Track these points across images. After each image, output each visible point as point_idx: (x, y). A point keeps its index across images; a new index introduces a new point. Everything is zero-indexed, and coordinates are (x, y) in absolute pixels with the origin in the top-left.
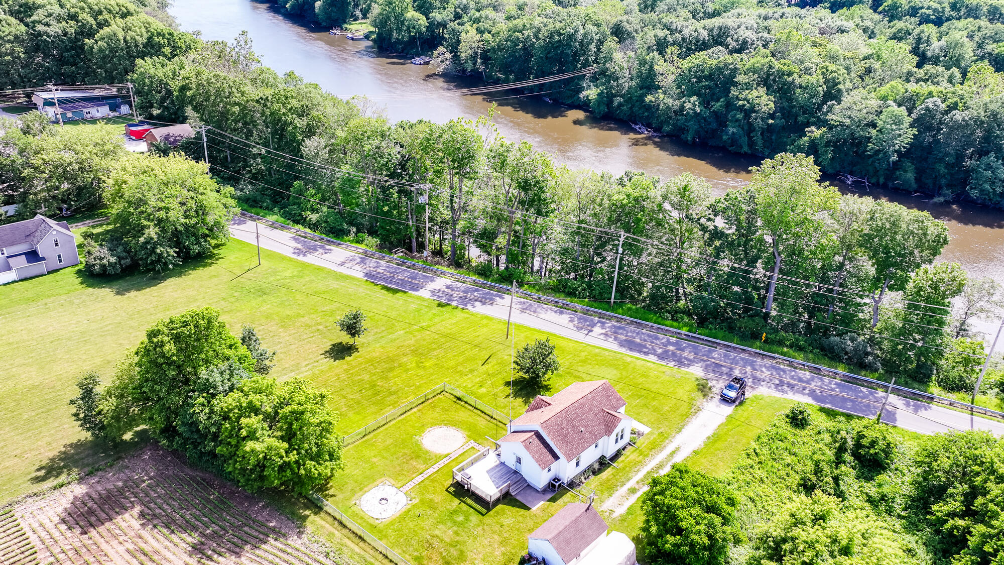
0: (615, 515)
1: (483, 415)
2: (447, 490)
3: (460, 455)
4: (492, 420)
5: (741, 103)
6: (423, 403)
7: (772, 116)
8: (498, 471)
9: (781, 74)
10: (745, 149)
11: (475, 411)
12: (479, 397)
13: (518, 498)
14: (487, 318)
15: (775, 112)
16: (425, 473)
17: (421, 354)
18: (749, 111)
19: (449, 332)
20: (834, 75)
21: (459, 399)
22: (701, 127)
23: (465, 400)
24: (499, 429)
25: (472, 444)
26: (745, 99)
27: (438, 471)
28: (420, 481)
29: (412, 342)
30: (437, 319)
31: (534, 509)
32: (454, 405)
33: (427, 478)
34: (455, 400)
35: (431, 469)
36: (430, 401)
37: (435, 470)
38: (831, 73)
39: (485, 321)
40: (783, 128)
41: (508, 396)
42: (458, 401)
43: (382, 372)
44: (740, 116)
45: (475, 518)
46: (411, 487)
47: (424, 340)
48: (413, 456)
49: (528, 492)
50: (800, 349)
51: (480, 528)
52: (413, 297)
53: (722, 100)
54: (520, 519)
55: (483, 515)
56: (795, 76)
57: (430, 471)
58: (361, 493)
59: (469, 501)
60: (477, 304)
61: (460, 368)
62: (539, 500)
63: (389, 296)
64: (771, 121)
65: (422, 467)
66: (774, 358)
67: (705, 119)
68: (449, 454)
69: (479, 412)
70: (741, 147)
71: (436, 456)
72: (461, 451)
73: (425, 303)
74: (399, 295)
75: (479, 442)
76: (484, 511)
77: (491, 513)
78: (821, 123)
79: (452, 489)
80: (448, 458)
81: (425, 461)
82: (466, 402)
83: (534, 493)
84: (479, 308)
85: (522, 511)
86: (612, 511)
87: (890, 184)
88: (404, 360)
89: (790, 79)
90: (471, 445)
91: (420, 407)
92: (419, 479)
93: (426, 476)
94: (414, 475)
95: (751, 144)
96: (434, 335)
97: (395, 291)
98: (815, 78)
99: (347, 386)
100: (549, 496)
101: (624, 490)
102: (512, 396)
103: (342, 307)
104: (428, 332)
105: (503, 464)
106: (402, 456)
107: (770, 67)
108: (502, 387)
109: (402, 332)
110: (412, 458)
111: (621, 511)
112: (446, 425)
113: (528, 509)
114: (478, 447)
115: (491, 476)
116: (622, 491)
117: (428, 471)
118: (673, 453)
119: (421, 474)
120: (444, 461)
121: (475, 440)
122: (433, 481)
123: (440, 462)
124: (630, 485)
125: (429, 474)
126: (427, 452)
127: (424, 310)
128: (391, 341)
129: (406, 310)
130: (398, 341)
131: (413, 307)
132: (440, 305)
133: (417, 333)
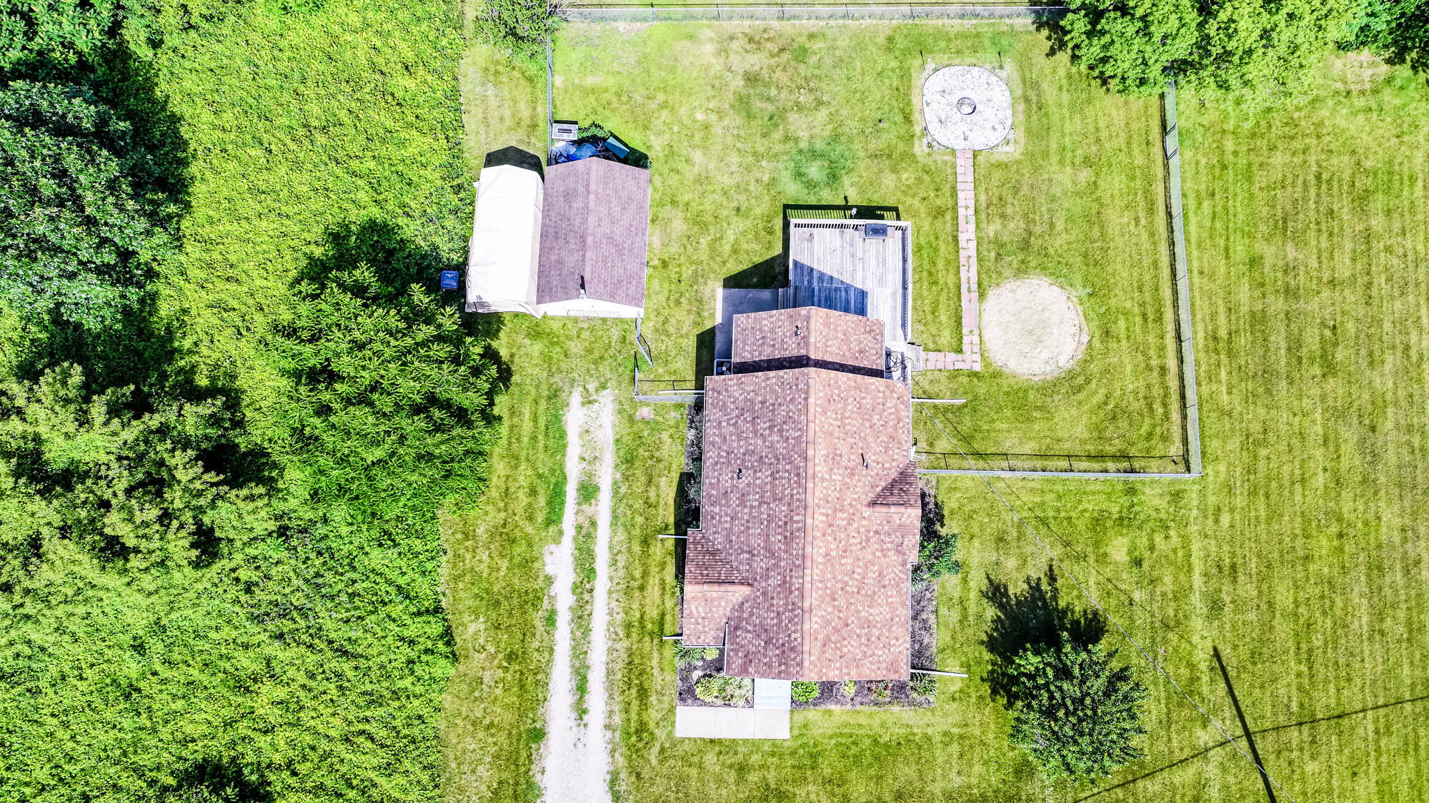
0: (576, 399)
2: (896, 209)
6: (1182, 398)
13: (766, 291)
16: (972, 219)
27: (956, 239)
28: (961, 195)
31: (720, 292)
33: (955, 208)
35: (972, 236)
37: (962, 237)
45: (794, 191)
46: (959, 170)
48: (1035, 242)
54: (721, 250)
55: (786, 207)
57: (968, 231)
58: (1019, 92)
65: (992, 229)
68: (982, 296)
71: (998, 274)
72: (968, 322)
76: (794, 215)
77: (779, 222)
80: (974, 287)
81: (1002, 249)
85: (734, 268)
86: (588, 402)
91: (1173, 385)
92: (966, 197)
93: (961, 212)
94: (983, 198)
106: (1052, 225)
110: (1030, 234)
111: (574, 417)
112: (1071, 375)
113: (732, 282)
114: (949, 360)
115: (847, 288)
116: (606, 477)
117: (972, 227)
118: (581, 688)
119: (976, 212)
120: (969, 273)
121: (975, 375)
122: (938, 213)
123: (974, 261)
124: (603, 507)
125: (961, 220)
126: (1022, 271)
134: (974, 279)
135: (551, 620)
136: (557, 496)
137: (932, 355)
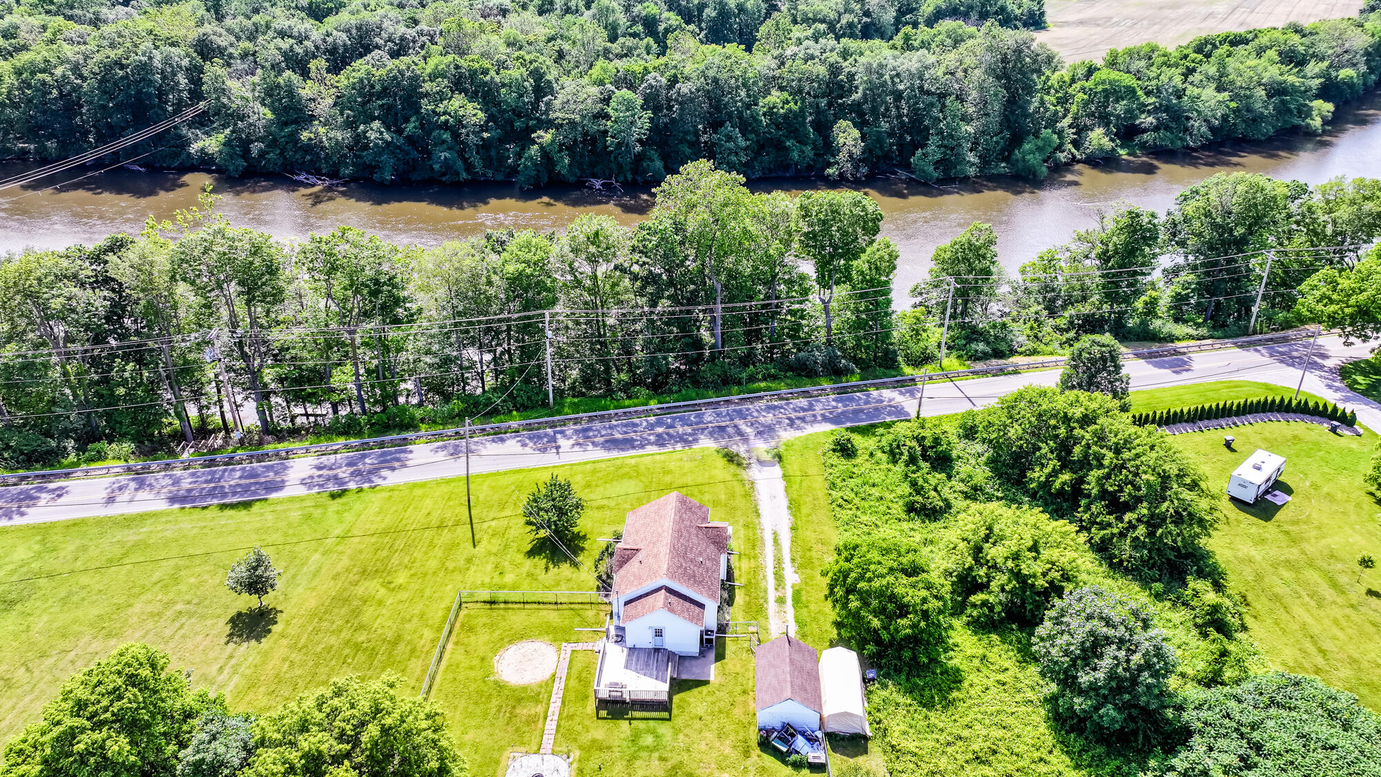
1: (541, 606)
2: (598, 718)
3: (570, 668)
4: (560, 606)
5: (443, 118)
6: (450, 632)
7: (484, 128)
8: (638, 660)
9: (473, 73)
10: (464, 175)
11: (527, 606)
12: (514, 587)
13: (684, 677)
15: (487, 122)
16: (550, 713)
17: (377, 571)
18: (455, 126)
19: (383, 526)
21: (492, 602)
22: (399, 159)
23: (502, 599)
24: (581, 612)
25: (568, 648)
26: (445, 113)
27: (563, 703)
28: (554, 727)
29: (345, 562)
30: (349, 517)
31: (712, 678)
32: (495, 614)
33: (560, 718)
34: (488, 606)
35: (552, 704)
36: (458, 625)
37: (559, 704)
38: (531, 63)
39: (418, 492)
40: (500, 140)
41: (547, 569)
42: (495, 606)
43: (347, 622)
44: (446, 136)
45: (664, 729)
46: (551, 741)
47: (361, 552)
48: (512, 703)
49: (687, 663)
50: (774, 378)
51: (681, 736)
52: (280, 502)
53: (413, 119)
54: (710, 699)
55: (669, 720)
56: (492, 73)
57: (555, 707)
59: (639, 714)
60: (385, 473)
61: (450, 565)
62: (708, 665)
63: (240, 515)
64: (485, 135)
65: (540, 709)
67: (399, 147)
68: (554, 675)
69: (535, 606)
70: (457, 174)
71: (541, 687)
72: (565, 664)
73: (308, 503)
74: (256, 508)
75: (574, 638)
76: (665, 715)
77: (675, 711)
78: (548, 124)
79: (603, 713)
80: (557, 681)
81: (536, 698)
82: (505, 602)
83: (694, 662)
84: (392, 478)
85: (704, 689)
87: (639, 179)
88: (360, 590)
89: (488, 78)
90: (569, 651)
91: (453, 638)
92: (551, 725)
93: (556, 718)
94: (540, 725)
95: (469, 167)
96: (367, 539)
97: (247, 505)
99: (317, 665)
100: (712, 655)
101: (772, 606)
102: (551, 566)
103: (181, 563)
104: (356, 540)
105: (632, 650)
106: (499, 711)
107: (457, 67)
108: (528, 564)
109: (317, 556)
110: (514, 707)
111: (792, 628)
112: (510, 642)
113: (706, 683)
114: (580, 647)
115: (636, 670)
117: (551, 709)
118: (776, 541)
119: (545, 718)
120: (558, 686)
121: (567, 641)
122: (571, 717)
123: (554, 691)
124: (772, 596)
125: (557, 713)
126: (524, 689)
127: (317, 513)
128: (315, 575)
129: (290, 525)
130: (323, 571)
131: (295, 515)
132: (333, 496)
133: (340, 548)
134: (556, 685)
135: (793, 560)
136: (797, 600)
137: (590, 648)
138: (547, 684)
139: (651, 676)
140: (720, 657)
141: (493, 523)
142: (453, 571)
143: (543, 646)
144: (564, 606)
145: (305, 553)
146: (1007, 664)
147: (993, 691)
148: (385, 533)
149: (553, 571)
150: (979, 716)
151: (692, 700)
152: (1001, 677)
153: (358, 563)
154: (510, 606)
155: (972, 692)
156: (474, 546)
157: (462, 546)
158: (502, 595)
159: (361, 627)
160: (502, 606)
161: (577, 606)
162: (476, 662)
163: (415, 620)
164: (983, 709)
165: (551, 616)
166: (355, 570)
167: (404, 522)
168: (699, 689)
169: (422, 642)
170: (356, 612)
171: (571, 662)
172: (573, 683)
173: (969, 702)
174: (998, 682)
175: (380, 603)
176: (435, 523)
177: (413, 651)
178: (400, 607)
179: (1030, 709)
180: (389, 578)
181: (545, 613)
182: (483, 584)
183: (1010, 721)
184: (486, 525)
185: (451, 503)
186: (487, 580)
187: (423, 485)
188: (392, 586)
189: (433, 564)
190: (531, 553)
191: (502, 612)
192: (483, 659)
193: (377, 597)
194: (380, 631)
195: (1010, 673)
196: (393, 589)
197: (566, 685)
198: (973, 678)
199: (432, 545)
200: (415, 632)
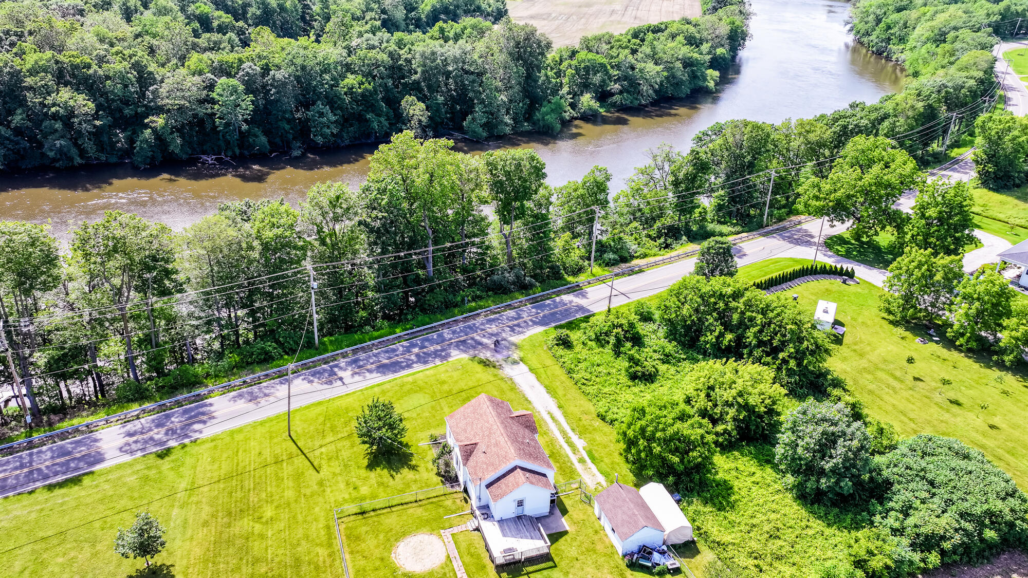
1: (405, 506)
3: (458, 548)
4: (420, 503)
5: (53, 109)
7: (96, 116)
8: (510, 529)
9: (75, 67)
10: (78, 160)
11: (393, 509)
12: (374, 497)
13: (547, 533)
14: (232, 433)
15: (97, 112)
17: (241, 511)
18: (68, 117)
19: (223, 472)
20: (136, 58)
21: (363, 513)
22: (9, 149)
23: (369, 508)
24: (440, 504)
25: (447, 533)
26: (54, 105)
27: (469, 575)
29: (207, 509)
30: (186, 471)
31: (568, 528)
32: (370, 521)
34: (360, 517)
36: (344, 538)
38: (130, 57)
39: (238, 438)
40: (110, 126)
41: (392, 476)
42: (365, 516)
43: (241, 559)
44: (58, 125)
45: (556, 574)
47: (216, 498)
49: (544, 522)
50: (480, 298)
51: (571, 576)
52: (110, 471)
53: (19, 111)
54: (575, 545)
55: (555, 566)
56: (95, 67)
59: (530, 569)
60: (197, 427)
61: (306, 491)
62: (560, 519)
63: (74, 491)
64: (98, 123)
66: (478, 315)
67: (8, 139)
68: (448, 558)
69: (400, 507)
70: (71, 159)
71: (443, 568)
72: (452, 546)
73: (140, 467)
74: (86, 481)
75: (447, 525)
76: (550, 564)
77: (556, 559)
78: (159, 110)
79: (504, 575)
80: (453, 560)
82: (373, 510)
83: (548, 520)
84: (208, 429)
85: (567, 538)
88: (236, 530)
89: (91, 71)
90: (449, 536)
95: (82, 152)
96: (216, 486)
97: (76, 481)
98: (117, 66)
100: (559, 513)
102: (394, 473)
103: (37, 547)
104: (206, 489)
105: (501, 522)
107: (57, 62)
108: (373, 474)
109: (175, 512)
111: (601, 479)
112: (397, 540)
113: (566, 533)
114: (455, 530)
115: (513, 536)
116: (578, 467)
118: (553, 418)
120: (457, 564)
121: (442, 528)
123: (456, 569)
124: (574, 459)
126: (431, 573)
127: (152, 473)
128: (185, 528)
129: (131, 489)
130: (191, 521)
131: (132, 480)
132: (161, 456)
133: (194, 499)
134: (454, 563)
135: (573, 430)
136: (593, 459)
137: (464, 529)
138: (447, 565)
139: (527, 538)
140: (564, 512)
141: (323, 450)
142: (312, 496)
143: (426, 537)
144: (424, 502)
145: (163, 510)
146: (753, 469)
147: (754, 489)
148: (229, 477)
149: (398, 477)
150: (757, 508)
151: (563, 548)
152: (753, 479)
153: (220, 508)
154: (379, 512)
155: (743, 494)
156: (318, 472)
157: (307, 474)
158: (367, 505)
159: (256, 561)
160: (372, 514)
161: (434, 500)
162: (378, 563)
163: (303, 543)
164: (755, 502)
165: (416, 512)
166: (220, 514)
167: (241, 465)
168: (564, 538)
169: (321, 559)
170: (244, 550)
171: (456, 543)
172: (467, 559)
173: (745, 500)
174: (753, 482)
175: (262, 536)
176: (270, 460)
177: (317, 568)
178: (283, 535)
179: (781, 496)
180: (256, 515)
181: (411, 511)
182: (345, 500)
183: (774, 506)
184: (317, 453)
185: (275, 440)
186: (347, 496)
187: (240, 430)
188: (264, 520)
189: (290, 494)
190: (371, 466)
191: (375, 519)
192: (382, 559)
193: (256, 532)
194: (277, 560)
195: (757, 475)
196: (267, 522)
197: (463, 562)
198: (736, 484)
199: (279, 479)
200: (309, 553)
